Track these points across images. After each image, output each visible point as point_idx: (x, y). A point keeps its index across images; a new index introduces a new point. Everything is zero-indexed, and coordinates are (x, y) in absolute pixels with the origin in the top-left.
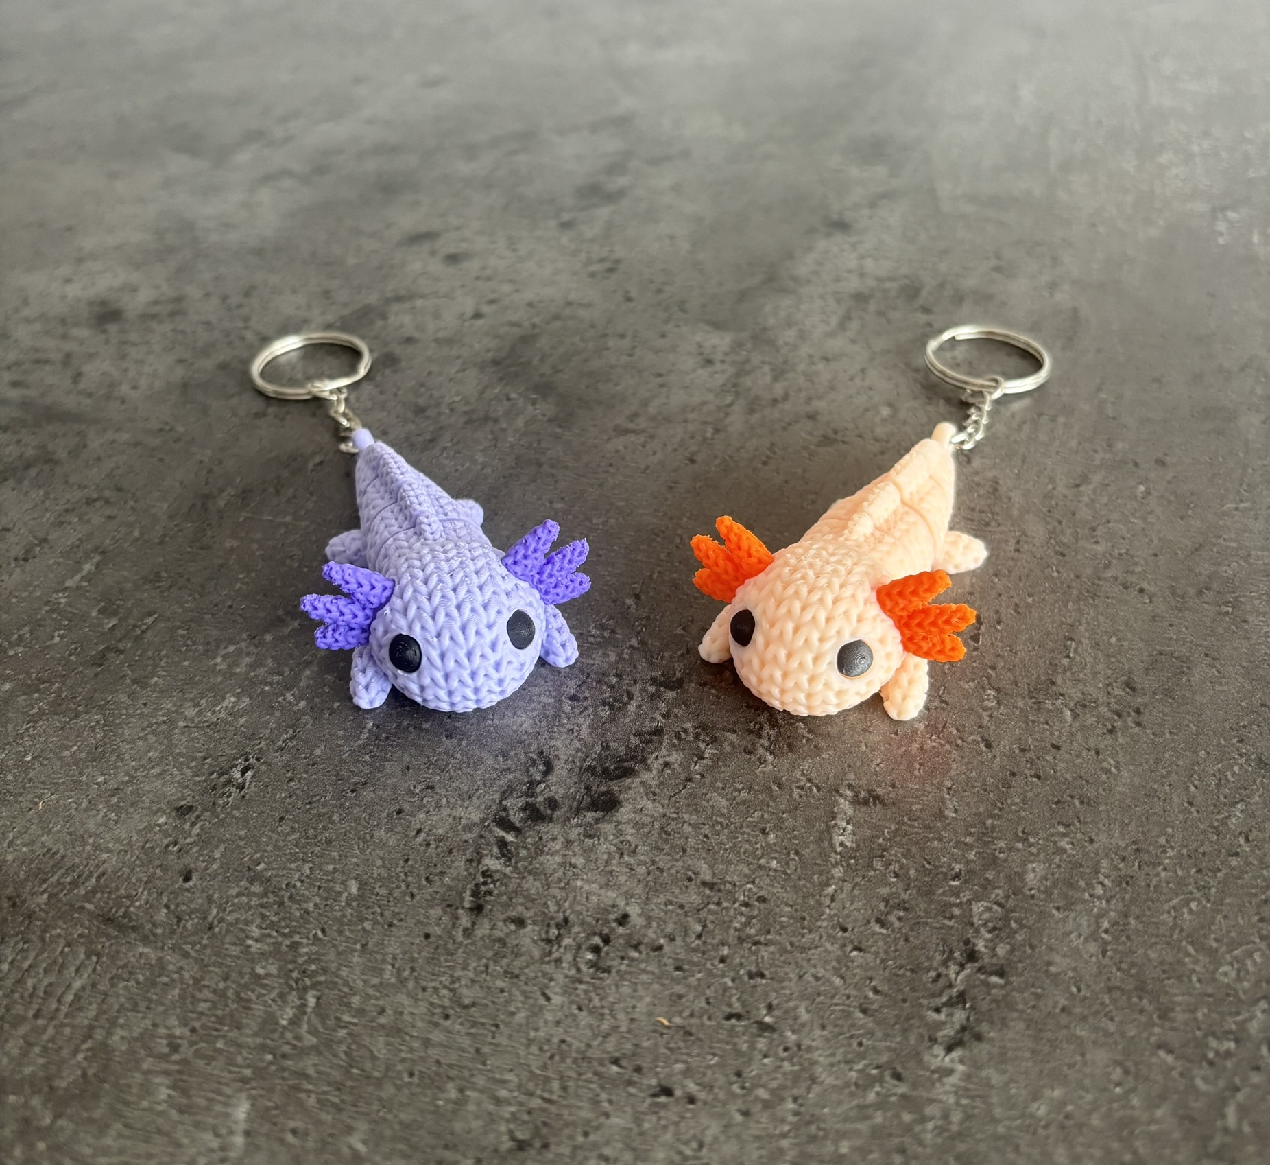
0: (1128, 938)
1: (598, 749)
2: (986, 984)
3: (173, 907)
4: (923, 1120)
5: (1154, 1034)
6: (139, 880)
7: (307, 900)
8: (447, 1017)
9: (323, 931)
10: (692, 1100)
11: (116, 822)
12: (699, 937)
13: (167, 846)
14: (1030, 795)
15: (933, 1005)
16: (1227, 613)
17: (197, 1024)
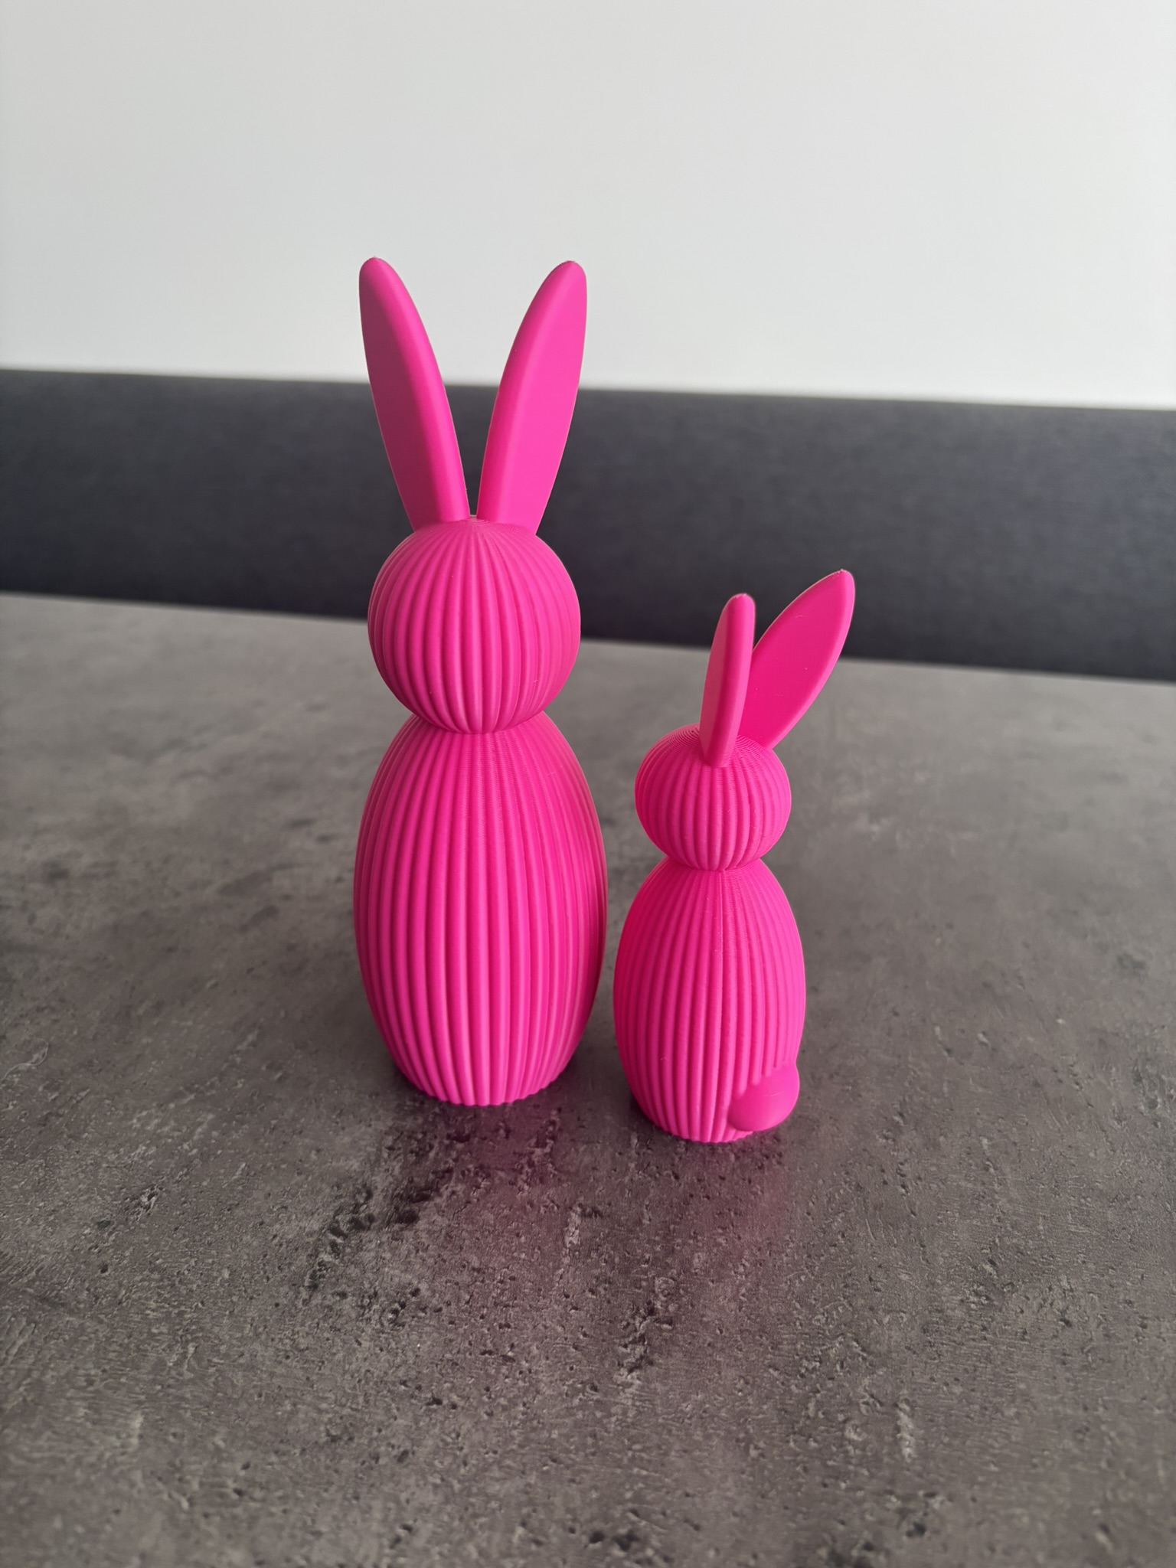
0: (757, 1299)
1: (405, 1183)
2: (661, 1330)
3: (92, 1290)
4: (610, 1415)
5: (766, 1358)
6: (69, 1272)
7: (192, 1283)
8: (288, 1357)
9: (202, 1303)
10: (454, 1406)
11: (52, 1234)
12: (467, 1303)
13: (90, 1248)
14: (701, 1209)
15: (623, 1343)
16: (848, 1090)
17: (107, 1367)
